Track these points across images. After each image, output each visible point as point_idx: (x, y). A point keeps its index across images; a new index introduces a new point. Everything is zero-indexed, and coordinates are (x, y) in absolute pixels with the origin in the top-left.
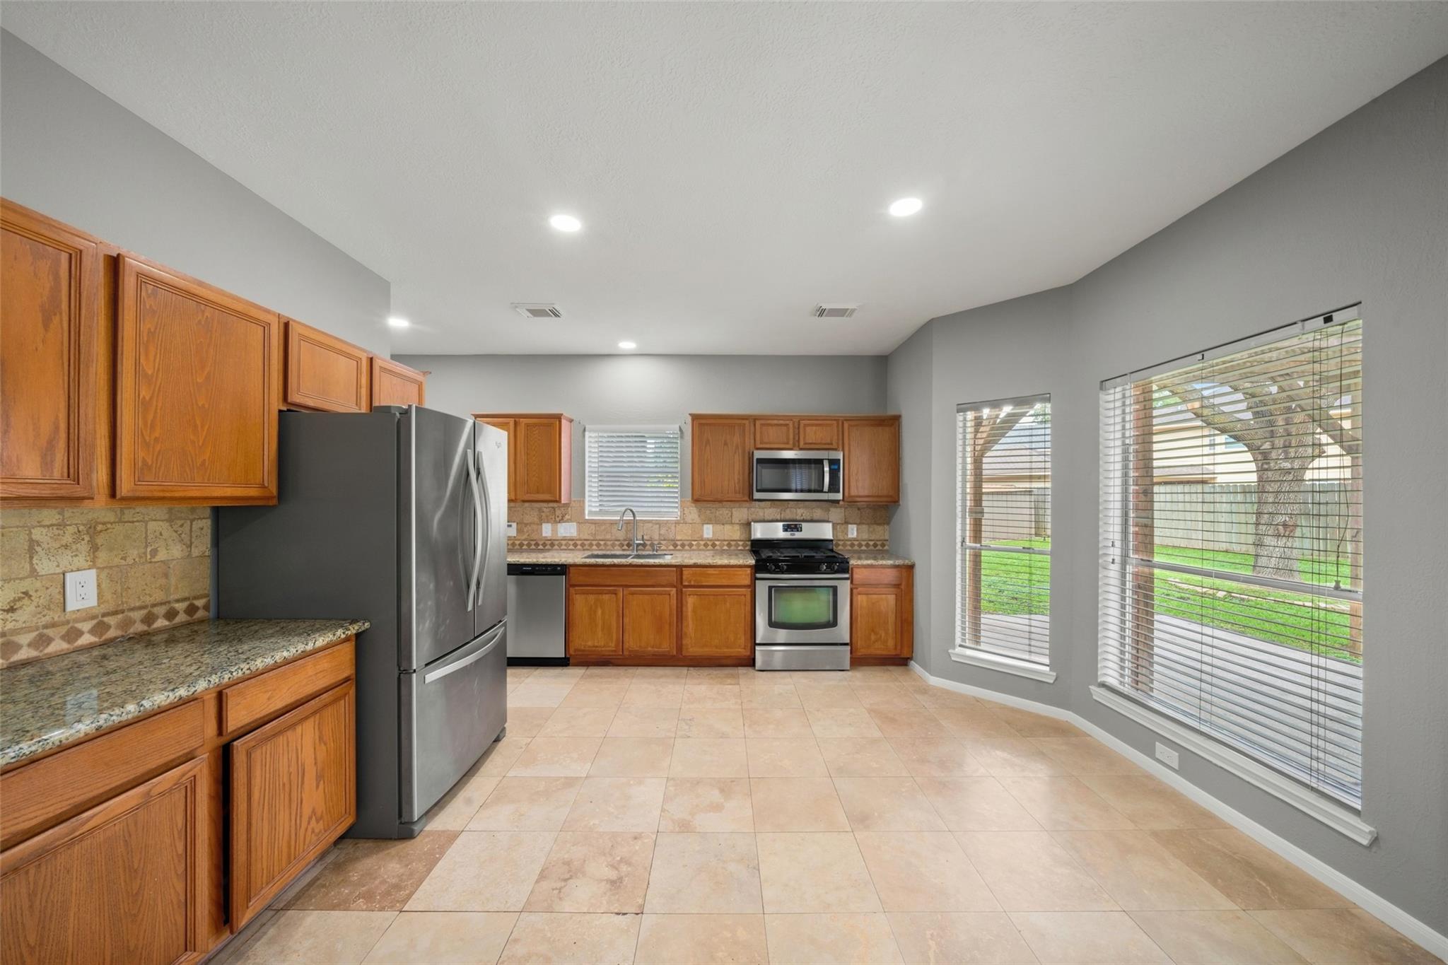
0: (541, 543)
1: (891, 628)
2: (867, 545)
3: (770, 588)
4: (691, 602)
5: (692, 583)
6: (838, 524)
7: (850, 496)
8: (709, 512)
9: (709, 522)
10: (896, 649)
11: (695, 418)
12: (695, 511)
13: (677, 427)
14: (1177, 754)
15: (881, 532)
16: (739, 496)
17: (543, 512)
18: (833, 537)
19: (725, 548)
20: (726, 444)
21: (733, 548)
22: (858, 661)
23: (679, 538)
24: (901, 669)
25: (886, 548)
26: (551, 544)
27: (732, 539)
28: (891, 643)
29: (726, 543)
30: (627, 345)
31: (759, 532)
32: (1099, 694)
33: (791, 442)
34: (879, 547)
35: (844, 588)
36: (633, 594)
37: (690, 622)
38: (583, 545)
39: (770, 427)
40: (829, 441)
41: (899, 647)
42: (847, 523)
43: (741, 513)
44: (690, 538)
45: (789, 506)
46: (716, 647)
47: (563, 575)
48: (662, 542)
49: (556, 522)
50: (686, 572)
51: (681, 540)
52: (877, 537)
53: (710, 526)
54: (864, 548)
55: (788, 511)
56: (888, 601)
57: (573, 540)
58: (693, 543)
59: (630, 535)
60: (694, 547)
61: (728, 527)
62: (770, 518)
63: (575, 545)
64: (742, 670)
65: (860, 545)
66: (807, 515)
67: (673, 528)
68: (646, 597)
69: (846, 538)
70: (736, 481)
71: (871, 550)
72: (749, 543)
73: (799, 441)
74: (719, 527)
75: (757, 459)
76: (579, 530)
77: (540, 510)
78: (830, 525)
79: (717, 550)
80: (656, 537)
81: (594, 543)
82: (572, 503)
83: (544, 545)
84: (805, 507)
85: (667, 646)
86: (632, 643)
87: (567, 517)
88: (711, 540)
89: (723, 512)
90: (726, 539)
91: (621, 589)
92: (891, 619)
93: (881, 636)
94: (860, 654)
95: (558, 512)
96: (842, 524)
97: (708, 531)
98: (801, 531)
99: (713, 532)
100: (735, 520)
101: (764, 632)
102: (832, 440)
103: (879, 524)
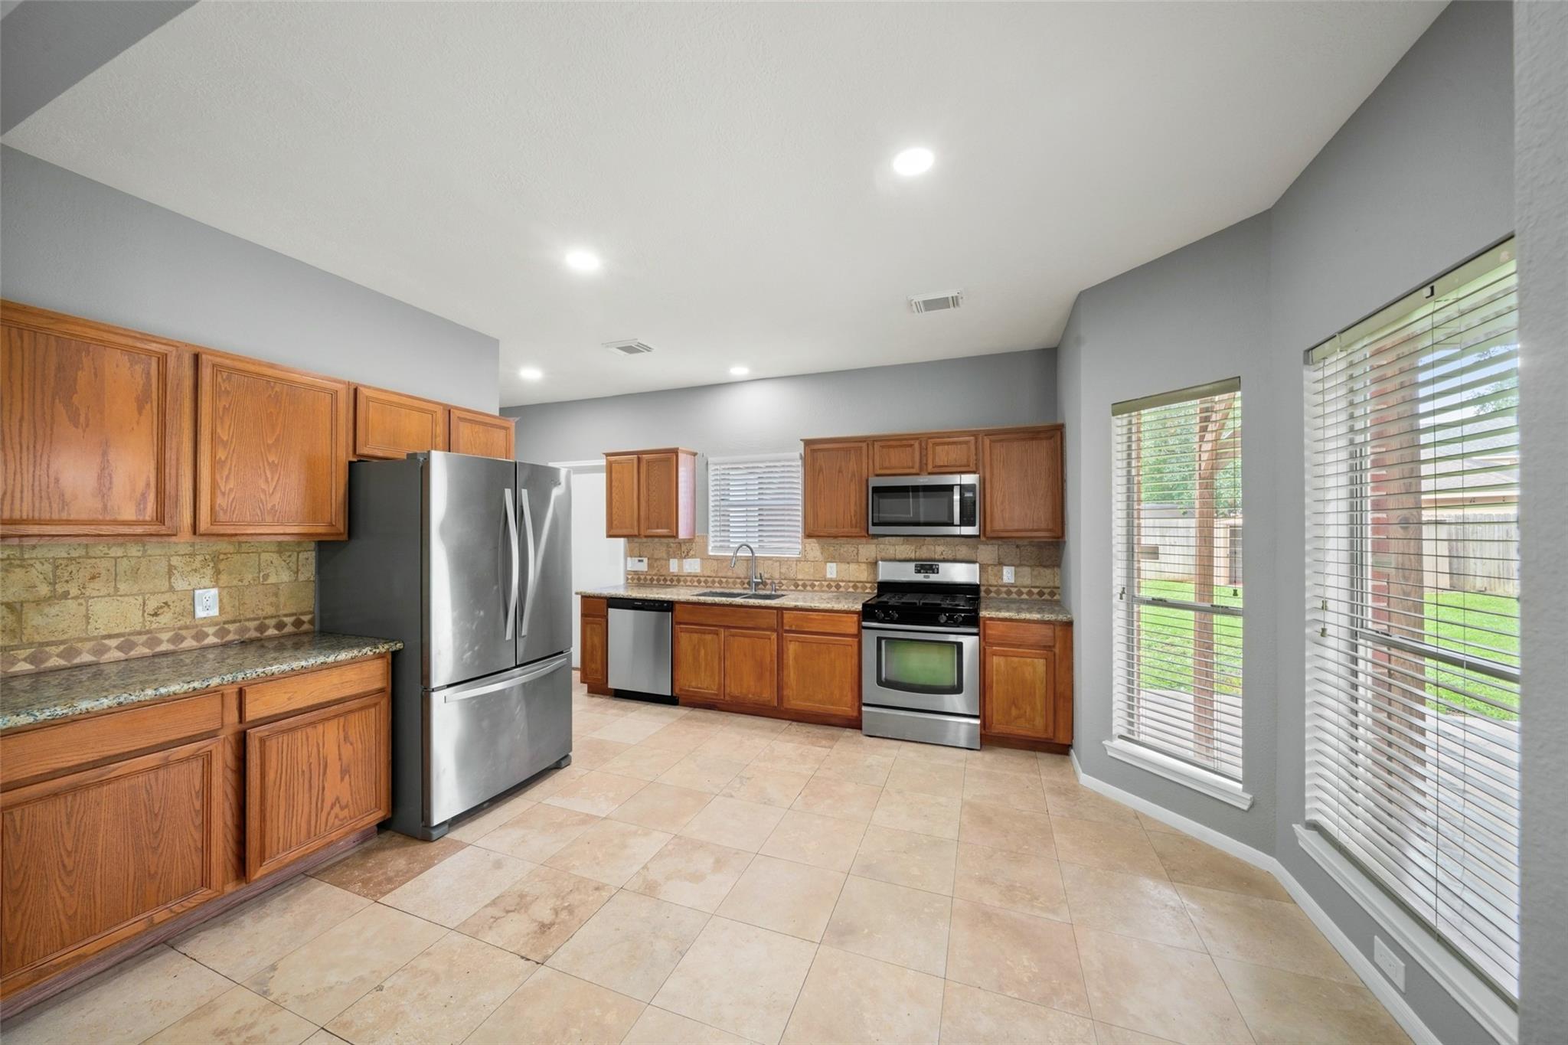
0: (669, 578)
1: (1039, 704)
2: (1030, 593)
3: (879, 639)
4: (792, 649)
5: (794, 628)
6: (989, 565)
7: (993, 531)
8: (833, 548)
9: (832, 559)
10: (1046, 730)
11: (808, 443)
12: (818, 548)
13: (797, 454)
14: (1403, 965)
15: (1046, 577)
16: (855, 531)
17: (671, 547)
18: (980, 581)
19: (851, 590)
20: (840, 471)
21: (859, 590)
22: (992, 740)
23: (800, 577)
24: (1058, 757)
25: (1059, 602)
26: (676, 580)
27: (859, 580)
28: (1039, 722)
29: (851, 584)
30: (739, 371)
31: (890, 572)
32: (1309, 841)
33: (917, 465)
34: (1046, 597)
35: (971, 646)
36: (733, 636)
37: (792, 674)
38: (706, 582)
39: (891, 450)
40: (964, 462)
41: (1050, 729)
42: (1001, 564)
43: (868, 550)
44: (812, 578)
45: (926, 542)
46: (820, 703)
47: (669, 611)
48: (782, 581)
49: (682, 558)
50: (787, 615)
51: (802, 580)
52: (1044, 584)
53: (834, 565)
54: (1024, 596)
55: (924, 548)
56: (1036, 668)
57: (697, 576)
58: (815, 583)
59: (748, 573)
60: (816, 588)
61: (853, 566)
62: (900, 558)
63: (699, 582)
64: (848, 732)
65: (1020, 593)
66: (949, 554)
67: (794, 565)
68: (747, 640)
69: (1000, 583)
70: (853, 514)
71: (1035, 599)
72: (876, 585)
73: (926, 464)
74: (844, 566)
75: (873, 488)
76: (702, 566)
77: (668, 546)
78: (977, 565)
79: (842, 592)
80: (777, 575)
81: (717, 580)
82: (697, 538)
83: (672, 581)
84: (946, 544)
85: (768, 695)
86: (734, 689)
87: (692, 553)
88: (834, 581)
89: (847, 548)
90: (851, 579)
91: (722, 630)
92: (1040, 690)
93: (1025, 713)
94: (997, 731)
95: (683, 548)
96: (995, 565)
97: (832, 571)
98: (938, 573)
99: (837, 572)
100: (862, 558)
101: (872, 691)
102: (968, 461)
103: (1045, 567)
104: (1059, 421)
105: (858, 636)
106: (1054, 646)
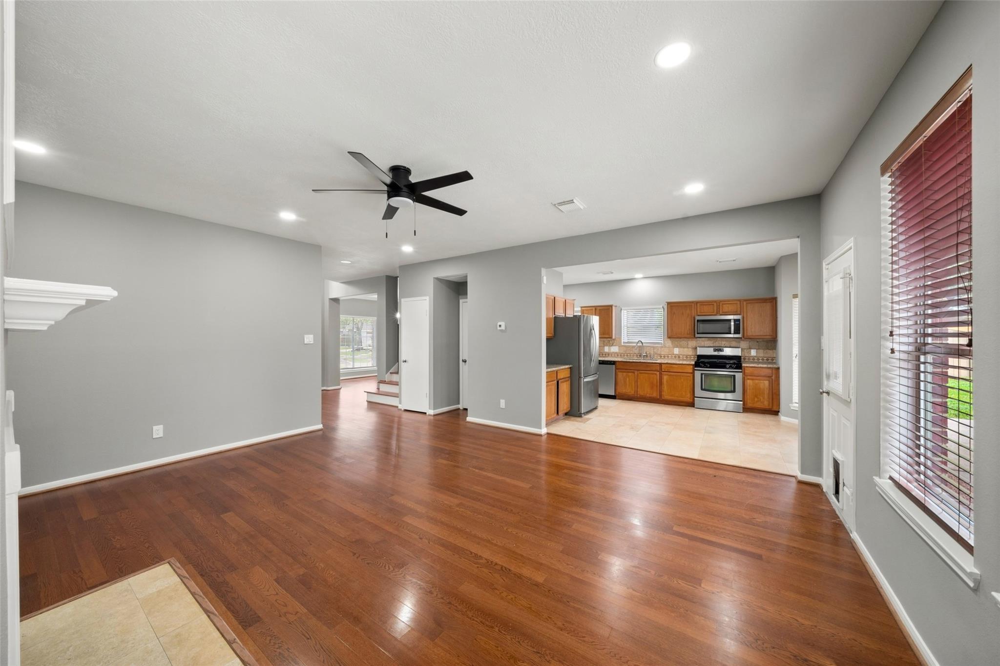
0: (604, 354)
1: (766, 397)
2: (763, 359)
3: (702, 374)
4: (665, 378)
5: (666, 370)
6: (745, 349)
7: (747, 336)
8: (676, 342)
9: (677, 347)
10: (769, 406)
11: (668, 303)
12: (670, 342)
13: (661, 307)
15: (770, 353)
16: (688, 336)
18: (741, 355)
19: (685, 358)
20: (683, 314)
21: (688, 359)
22: (747, 409)
23: (662, 353)
24: (774, 416)
25: (774, 361)
26: (608, 354)
27: (688, 354)
28: (766, 403)
29: (685, 356)
30: (639, 275)
31: (701, 351)
33: (715, 312)
34: (770, 361)
35: (739, 376)
36: (641, 373)
37: (665, 387)
38: (621, 355)
39: (704, 306)
40: (735, 311)
41: (771, 405)
42: (750, 348)
43: (692, 343)
44: (668, 353)
45: (718, 340)
46: (677, 397)
47: (614, 365)
48: (655, 354)
49: (611, 346)
50: (663, 366)
51: (664, 353)
52: (769, 356)
53: (677, 349)
54: (761, 361)
55: (717, 342)
56: (765, 384)
57: (617, 353)
58: (669, 356)
59: (641, 352)
61: (686, 349)
62: (707, 346)
63: (618, 355)
64: (689, 407)
65: (758, 358)
66: (727, 344)
67: (660, 349)
68: (646, 375)
69: (750, 355)
70: (688, 329)
71: (765, 362)
72: (696, 357)
73: (719, 311)
74: (682, 349)
75: (697, 320)
76: (619, 350)
77: (604, 342)
78: (740, 349)
79: (680, 358)
80: (652, 352)
81: (626, 354)
82: (617, 339)
83: (605, 355)
84: (727, 341)
85: (655, 394)
86: (641, 392)
87: (615, 344)
88: (677, 355)
89: (684, 342)
90: (685, 354)
91: (636, 371)
92: (766, 392)
93: (760, 400)
94: (748, 406)
95: (611, 342)
96: (747, 349)
97: (676, 351)
98: (723, 351)
99: (679, 351)
100: (690, 346)
101: (698, 392)
102: (737, 310)
103: (770, 349)
104: (775, 296)
105: (693, 373)
106: (772, 376)
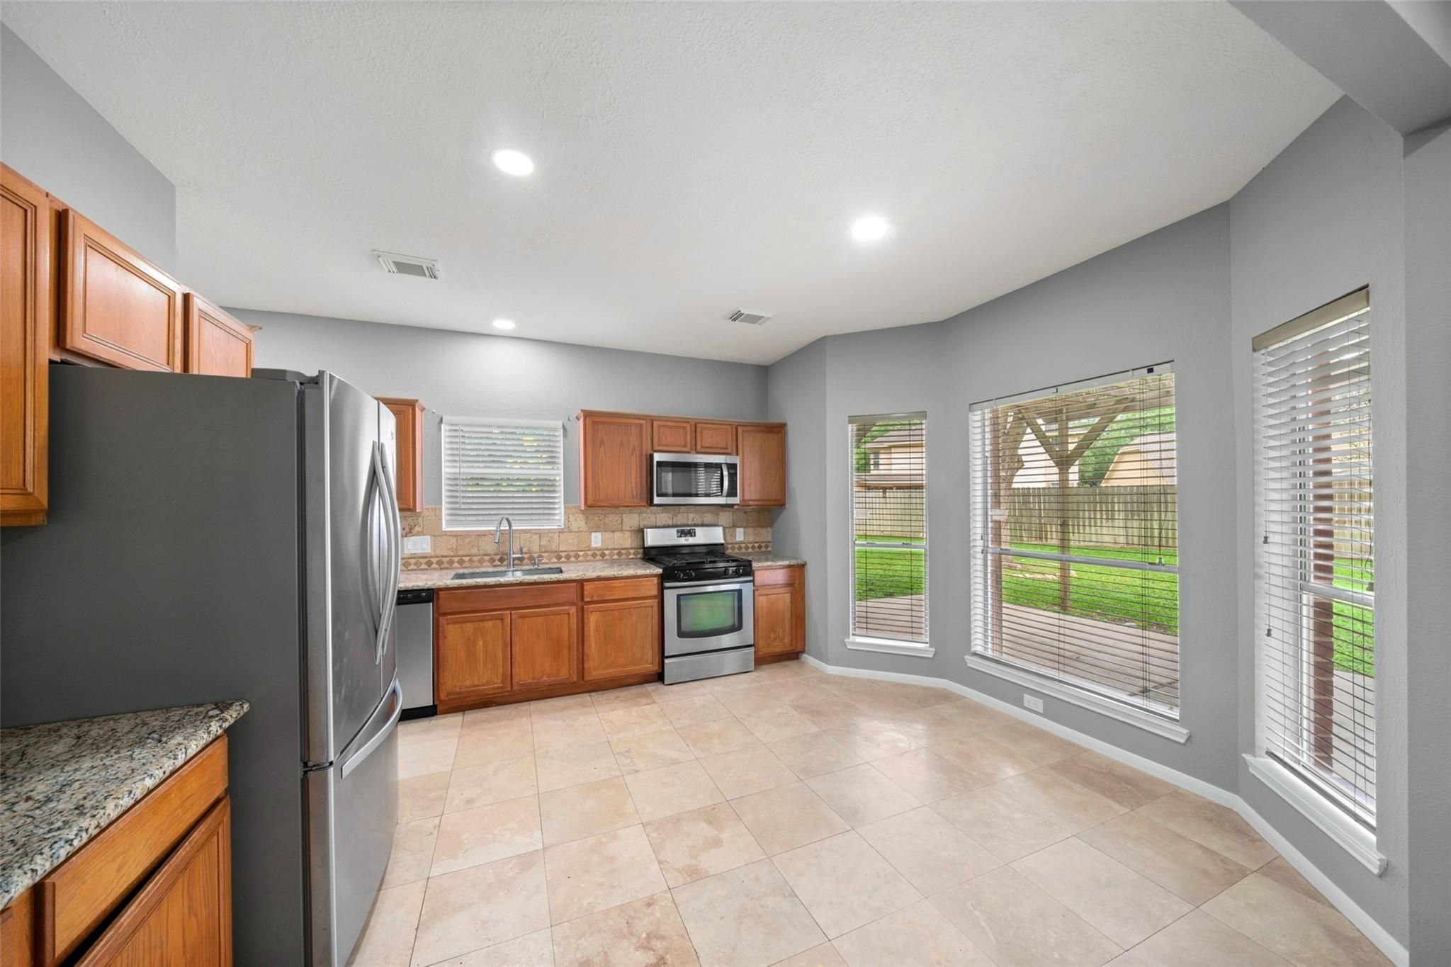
1: (787, 627)
2: (753, 547)
3: (679, 597)
4: (593, 619)
5: (595, 598)
6: (727, 528)
7: (743, 500)
8: (597, 518)
9: (597, 529)
10: (791, 644)
11: (588, 415)
12: (582, 518)
13: (559, 424)
15: (765, 534)
16: (634, 501)
18: (725, 540)
19: (616, 557)
20: (623, 445)
21: (624, 557)
22: (762, 661)
23: (563, 548)
25: (769, 549)
27: (623, 547)
28: (787, 640)
29: (616, 552)
30: (504, 325)
31: (653, 538)
32: (972, 662)
33: (689, 444)
34: (763, 549)
35: (747, 589)
36: (523, 617)
37: (593, 643)
38: (440, 563)
39: (669, 429)
40: (724, 446)
41: (793, 643)
42: (735, 526)
43: (633, 519)
44: (576, 549)
45: (681, 511)
46: (623, 666)
47: (430, 602)
48: (543, 554)
50: (587, 587)
51: (566, 551)
52: (761, 540)
53: (599, 534)
54: (750, 550)
55: (679, 516)
56: (785, 598)
57: (426, 557)
58: (580, 553)
59: (504, 548)
60: (580, 559)
61: (617, 535)
62: (662, 524)
63: (429, 564)
64: (650, 687)
65: (747, 548)
66: (698, 520)
67: (556, 536)
68: (540, 619)
69: (735, 541)
70: (634, 485)
71: (757, 552)
72: (641, 551)
73: (697, 444)
74: (609, 535)
75: (657, 462)
76: (434, 546)
78: (721, 529)
79: (606, 560)
80: (536, 549)
81: (456, 559)
82: (425, 511)
84: (696, 512)
85: (566, 673)
86: (523, 676)
87: (417, 529)
88: (599, 550)
89: (612, 519)
90: (617, 547)
91: (508, 613)
92: (787, 616)
93: (779, 634)
94: (762, 653)
96: (731, 527)
97: (597, 540)
98: (695, 536)
99: (602, 541)
100: (626, 527)
101: (673, 643)
102: (727, 445)
103: (762, 527)
104: (782, 421)
105: (660, 596)
106: (795, 583)
